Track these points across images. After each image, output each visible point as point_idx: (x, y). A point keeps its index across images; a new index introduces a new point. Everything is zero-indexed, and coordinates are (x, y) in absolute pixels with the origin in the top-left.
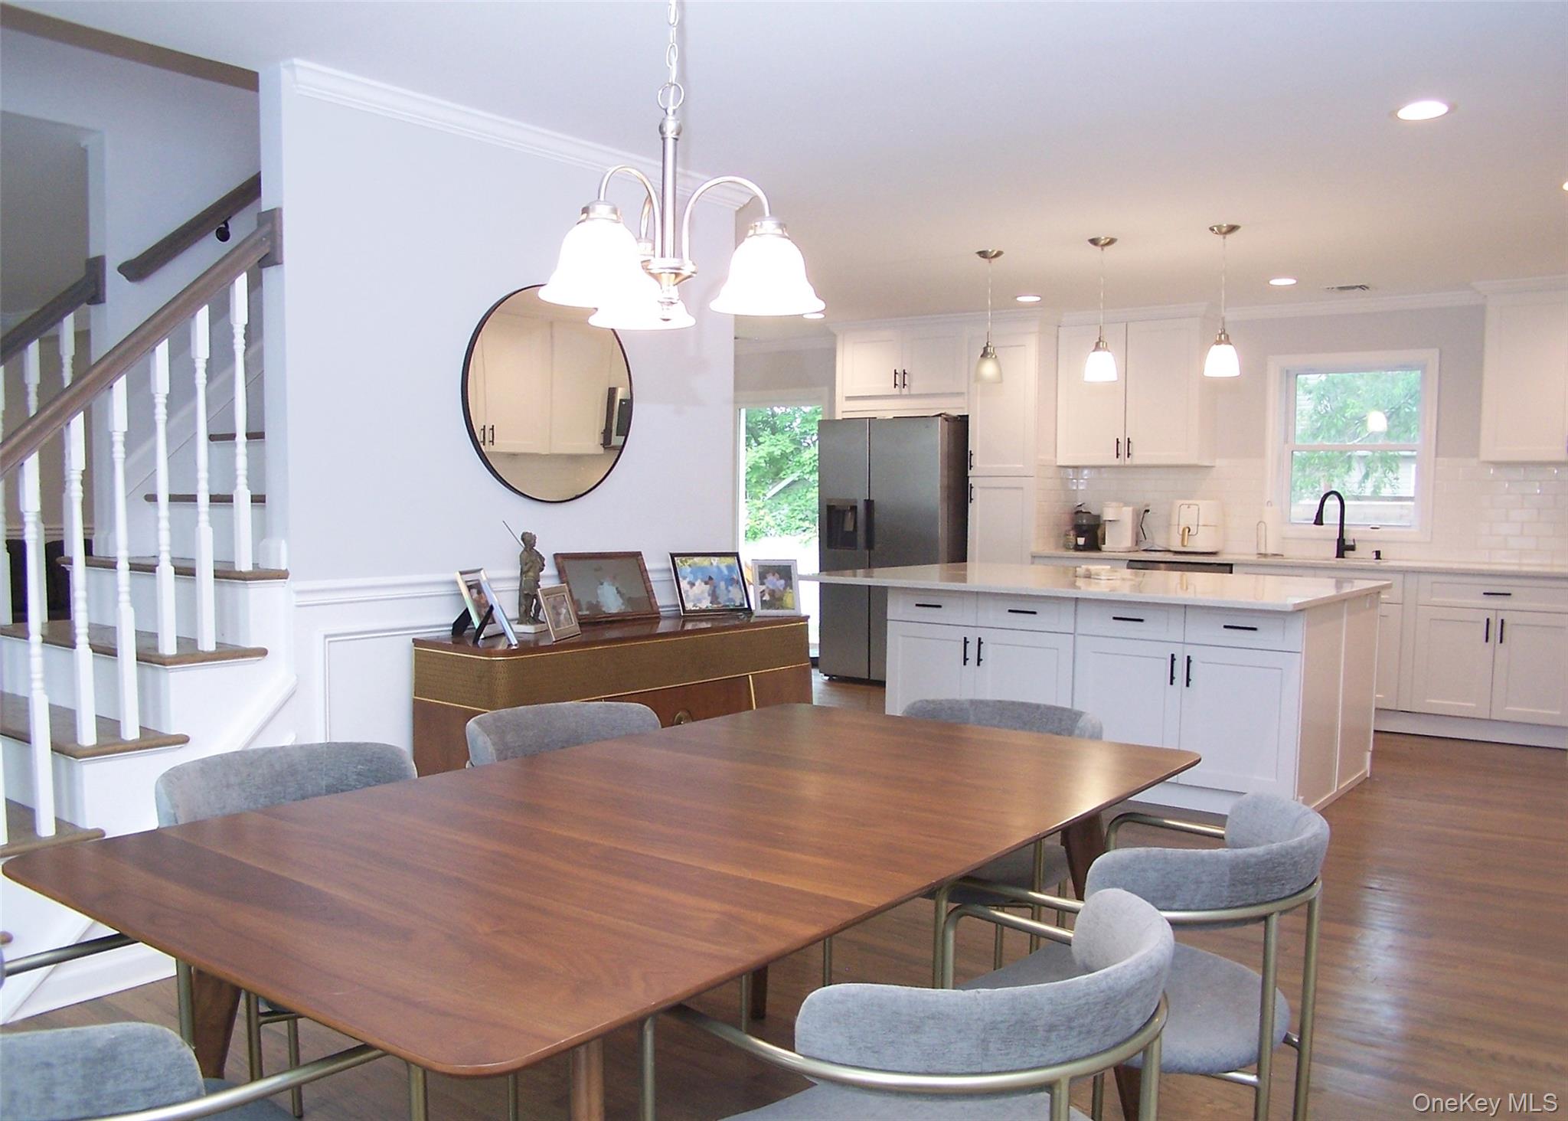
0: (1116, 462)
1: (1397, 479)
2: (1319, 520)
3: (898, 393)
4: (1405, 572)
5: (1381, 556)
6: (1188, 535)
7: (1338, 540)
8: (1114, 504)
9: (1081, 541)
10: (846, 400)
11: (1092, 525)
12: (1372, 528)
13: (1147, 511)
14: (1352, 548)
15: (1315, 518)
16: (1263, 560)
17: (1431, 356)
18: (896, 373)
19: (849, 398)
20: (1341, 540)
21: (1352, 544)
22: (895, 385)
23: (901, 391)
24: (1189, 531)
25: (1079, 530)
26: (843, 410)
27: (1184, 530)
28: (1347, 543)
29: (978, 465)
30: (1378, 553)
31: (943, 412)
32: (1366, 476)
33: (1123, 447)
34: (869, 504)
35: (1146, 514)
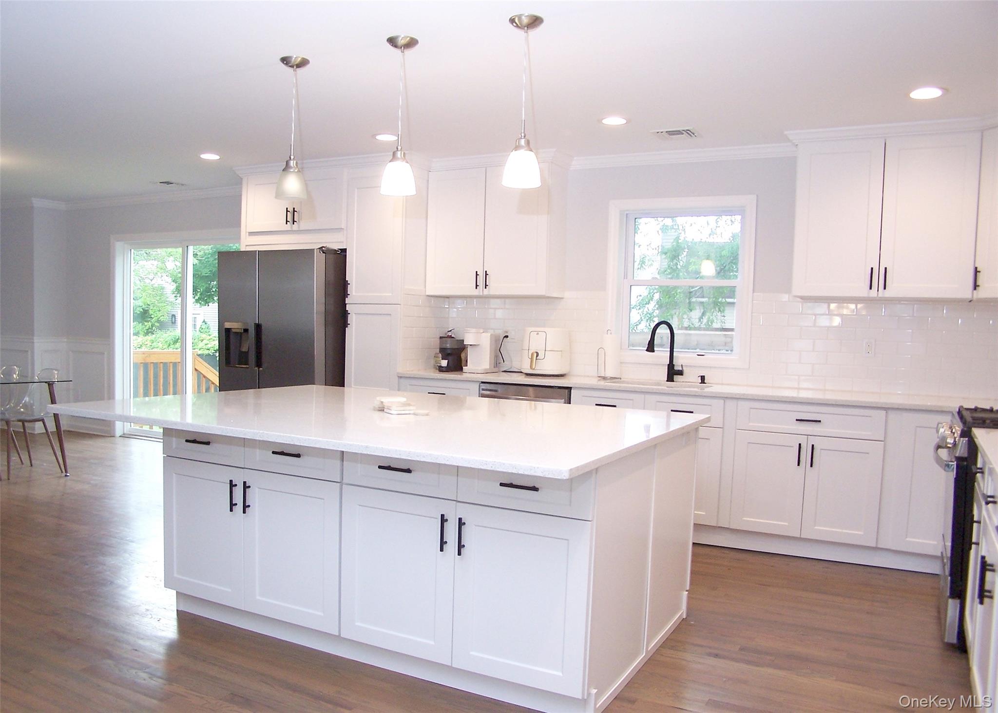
0: (476, 292)
1: (724, 316)
2: (651, 348)
3: (290, 229)
4: (726, 398)
5: (706, 381)
6: (536, 359)
7: (669, 364)
8: (474, 330)
9: (444, 363)
10: (249, 235)
11: (454, 349)
12: (698, 355)
13: (507, 337)
14: (680, 373)
15: (647, 346)
16: (602, 383)
17: (749, 201)
18: (287, 211)
19: (251, 234)
20: (671, 364)
21: (681, 369)
22: (287, 221)
23: (291, 227)
24: (537, 356)
25: (445, 353)
26: (247, 243)
27: (532, 354)
28: (676, 368)
29: (354, 294)
30: (703, 378)
31: (325, 246)
32: (703, 314)
33: (482, 279)
34: (258, 327)
35: (505, 338)
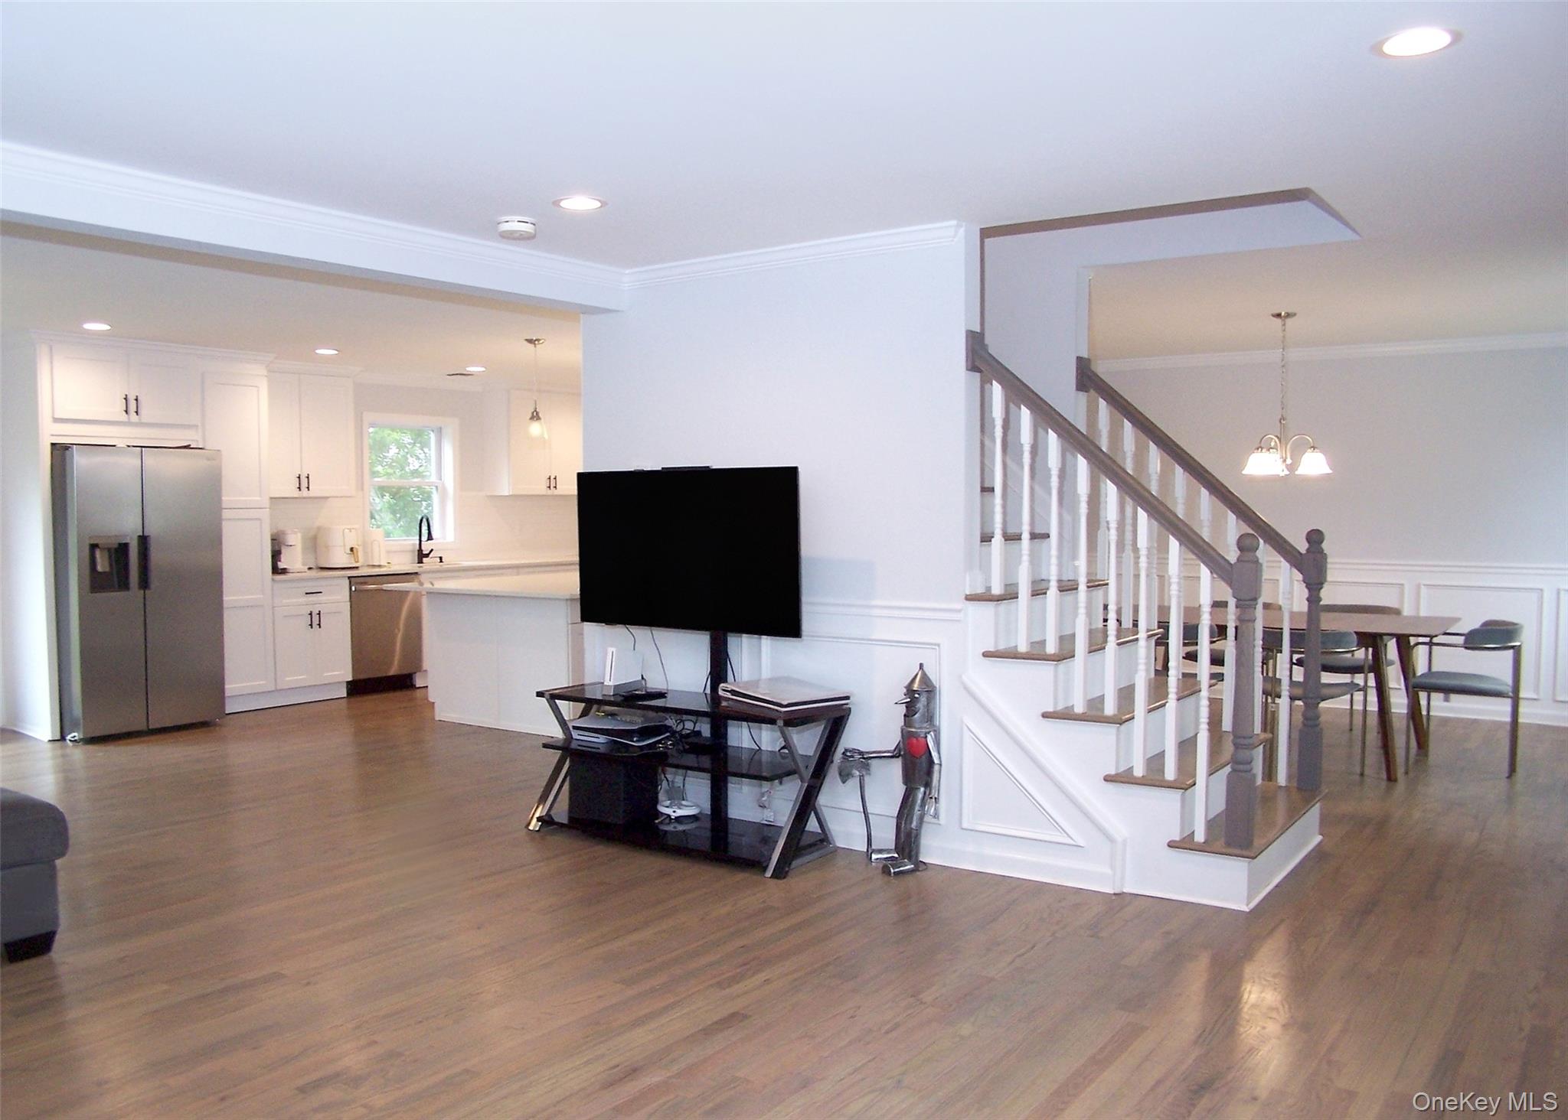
0: (296, 494)
3: (133, 421)
4: (456, 570)
5: (443, 560)
7: (418, 551)
10: (56, 422)
14: (427, 556)
18: (126, 399)
19: (60, 420)
20: (420, 550)
21: (427, 553)
22: (124, 410)
26: (52, 433)
27: (351, 550)
28: (424, 553)
30: (441, 558)
33: (303, 482)
34: (144, 540)
